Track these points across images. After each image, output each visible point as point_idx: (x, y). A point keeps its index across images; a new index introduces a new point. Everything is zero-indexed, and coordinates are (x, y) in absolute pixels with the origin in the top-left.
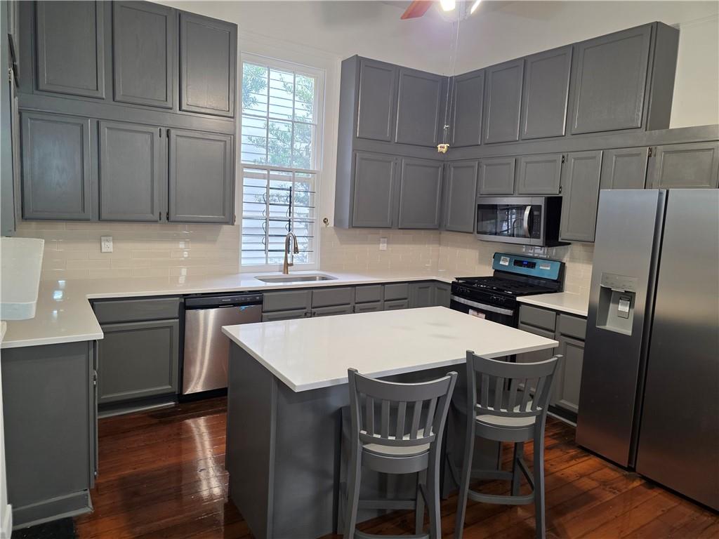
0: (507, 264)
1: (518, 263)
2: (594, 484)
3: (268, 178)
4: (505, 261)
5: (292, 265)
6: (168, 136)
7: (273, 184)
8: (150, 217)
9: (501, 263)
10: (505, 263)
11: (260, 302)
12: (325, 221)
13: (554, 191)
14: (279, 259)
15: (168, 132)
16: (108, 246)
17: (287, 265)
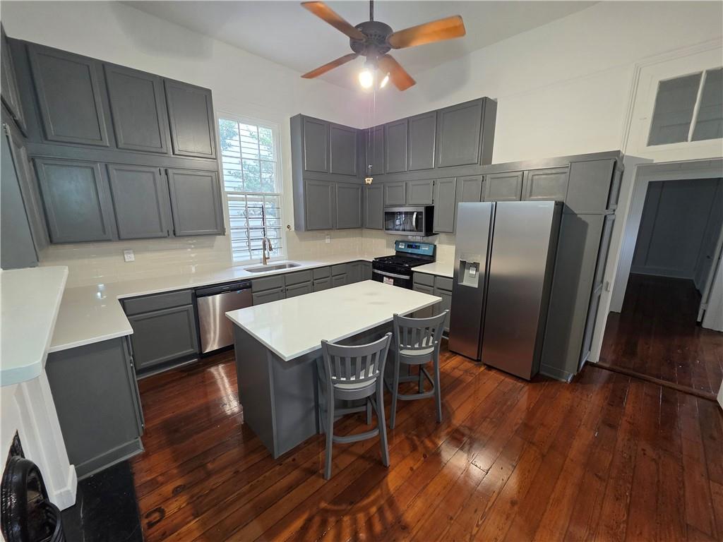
0: (403, 247)
1: (410, 246)
2: (461, 373)
3: (246, 200)
4: (402, 245)
5: (268, 258)
6: (167, 174)
7: (250, 204)
8: (160, 234)
9: (400, 247)
10: (402, 246)
11: (250, 287)
12: (288, 227)
13: (429, 203)
14: (259, 255)
15: (166, 171)
16: (130, 257)
17: (265, 259)
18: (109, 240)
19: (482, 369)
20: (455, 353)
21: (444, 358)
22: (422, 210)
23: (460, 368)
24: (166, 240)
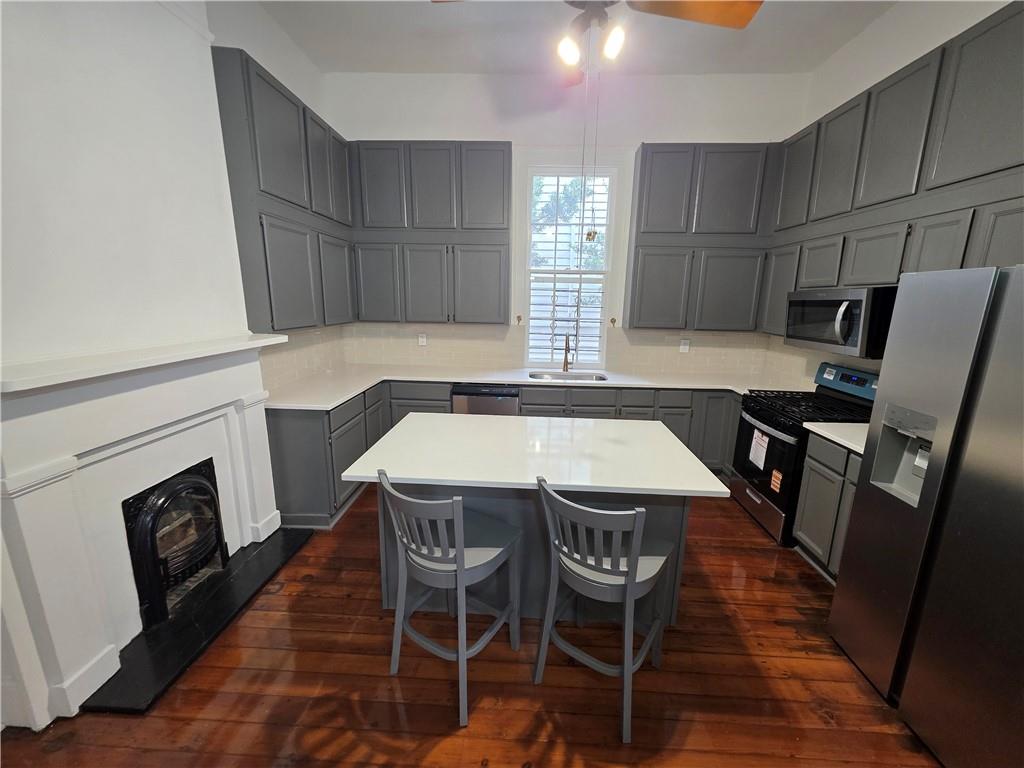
0: (831, 378)
1: (845, 378)
3: (554, 281)
4: (830, 373)
5: (571, 363)
6: (453, 252)
7: (559, 286)
8: (440, 319)
9: (825, 376)
10: (829, 376)
11: (516, 395)
12: (613, 321)
14: (560, 357)
16: (423, 341)
17: (566, 363)
18: (398, 322)
19: (892, 730)
20: (839, 650)
21: (801, 643)
22: (863, 295)
23: (812, 684)
24: (445, 326)
